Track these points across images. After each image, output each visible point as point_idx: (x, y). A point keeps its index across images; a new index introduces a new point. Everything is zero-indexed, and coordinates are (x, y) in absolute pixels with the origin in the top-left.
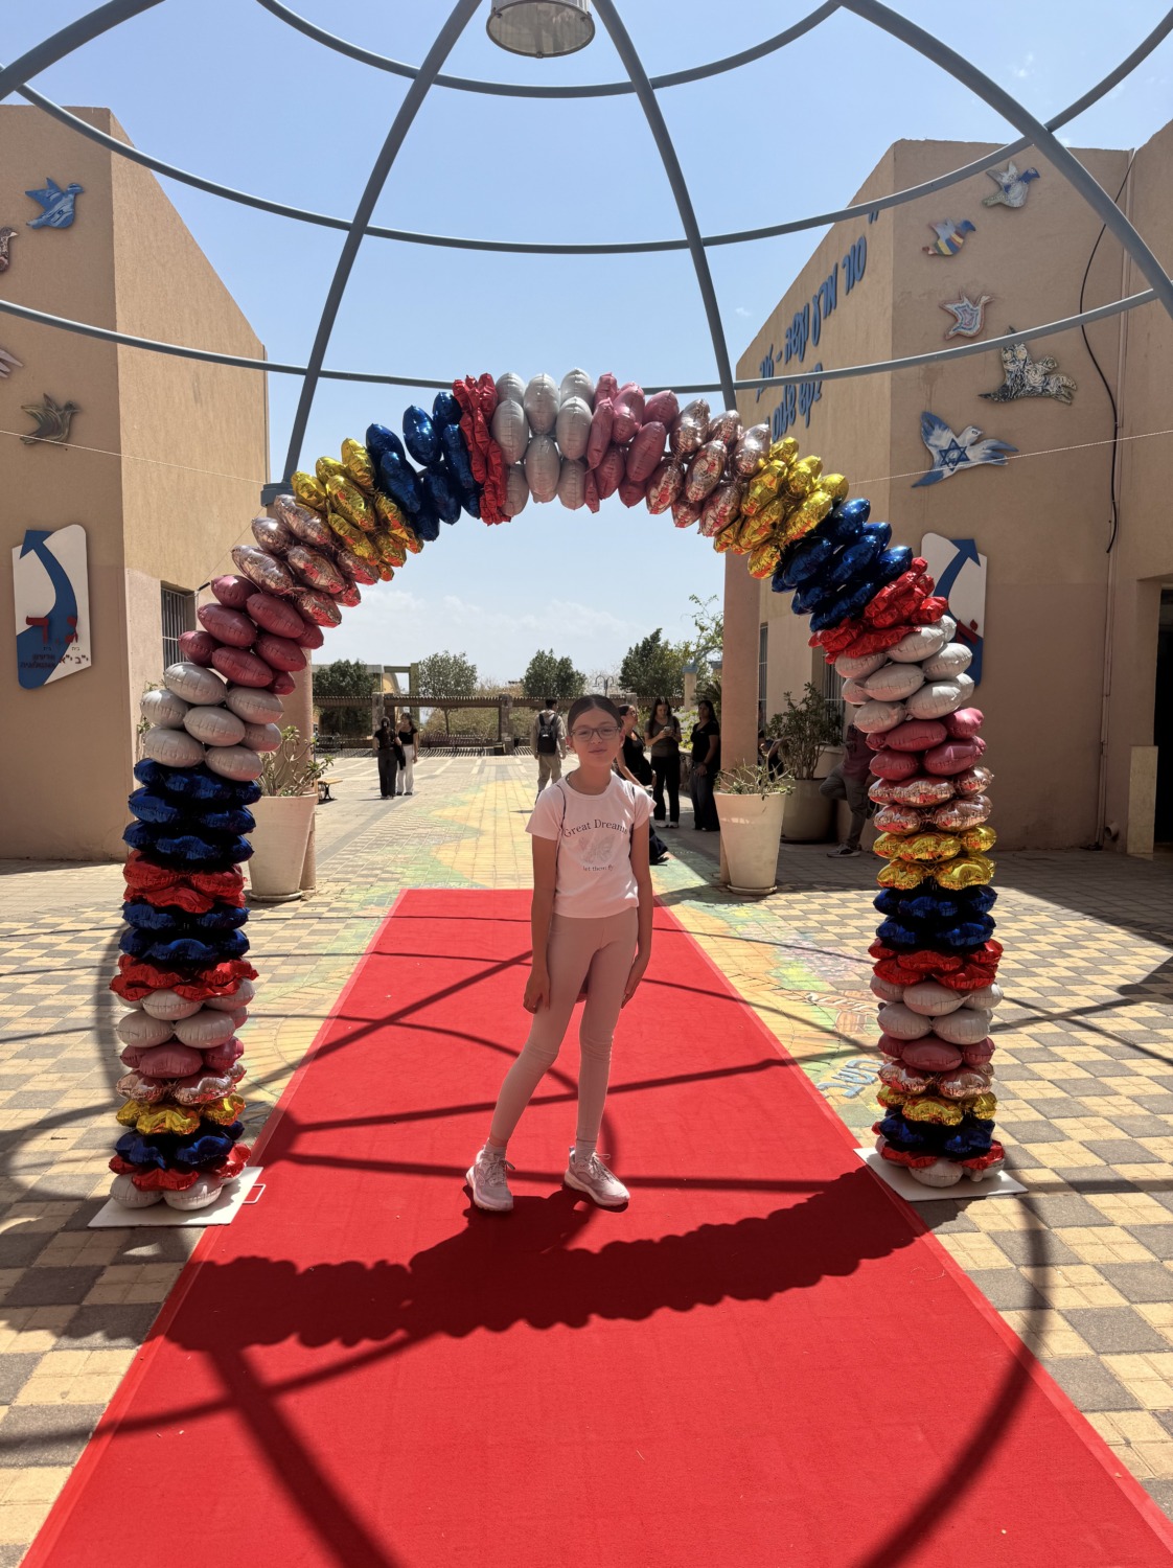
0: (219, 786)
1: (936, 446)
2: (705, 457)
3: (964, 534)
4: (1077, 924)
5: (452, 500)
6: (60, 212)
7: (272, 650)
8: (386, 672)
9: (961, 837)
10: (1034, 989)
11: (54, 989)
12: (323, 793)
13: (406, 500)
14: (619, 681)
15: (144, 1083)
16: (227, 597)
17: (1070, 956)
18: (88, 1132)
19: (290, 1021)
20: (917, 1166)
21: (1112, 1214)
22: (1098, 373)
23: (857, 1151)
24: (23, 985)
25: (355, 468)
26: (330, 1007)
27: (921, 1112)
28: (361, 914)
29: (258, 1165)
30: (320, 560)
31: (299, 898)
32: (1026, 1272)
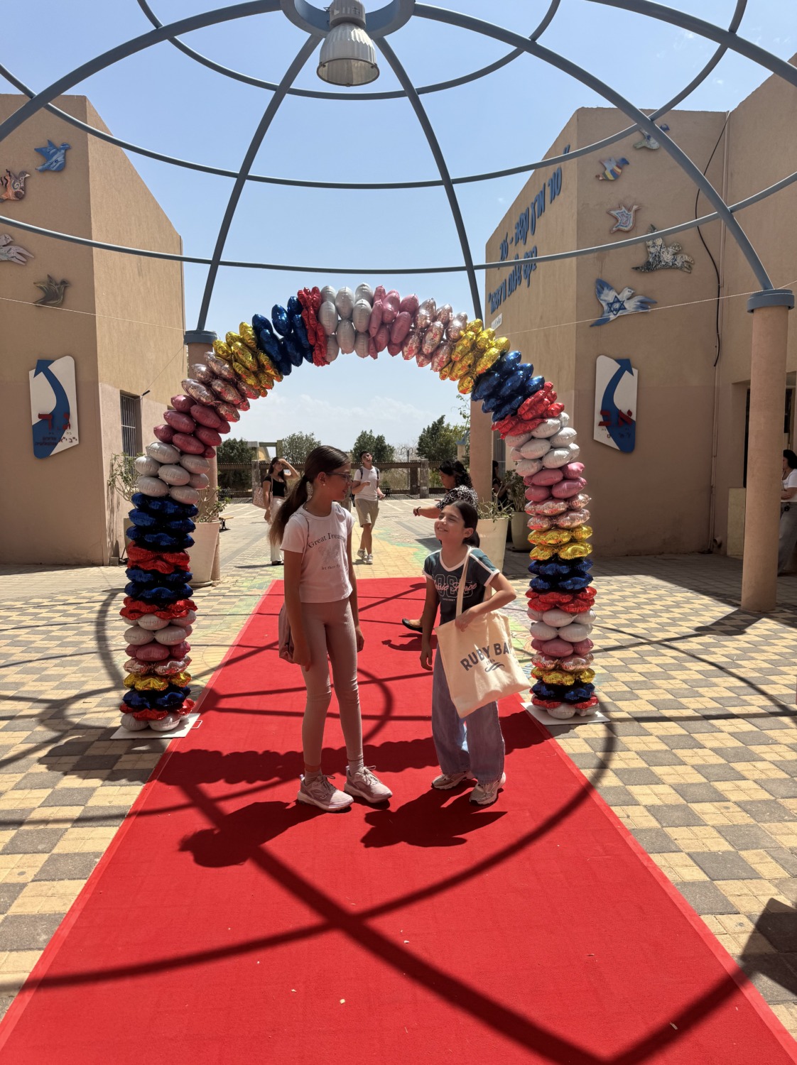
0: (177, 507)
1: (605, 301)
2: (431, 331)
3: (623, 356)
4: (682, 594)
5: (298, 354)
6: (56, 161)
7: (204, 435)
8: (260, 446)
9: (572, 531)
10: (645, 629)
11: (70, 633)
12: (221, 526)
13: (274, 354)
14: (417, 451)
15: (139, 664)
16: (180, 406)
17: (672, 612)
18: (103, 699)
19: (209, 648)
20: (550, 708)
21: (651, 731)
22: (707, 252)
23: (522, 704)
24: (53, 631)
25: (247, 338)
26: (233, 641)
27: (553, 678)
28: (248, 593)
29: (198, 712)
30: (229, 386)
31: (210, 585)
32: (600, 754)
